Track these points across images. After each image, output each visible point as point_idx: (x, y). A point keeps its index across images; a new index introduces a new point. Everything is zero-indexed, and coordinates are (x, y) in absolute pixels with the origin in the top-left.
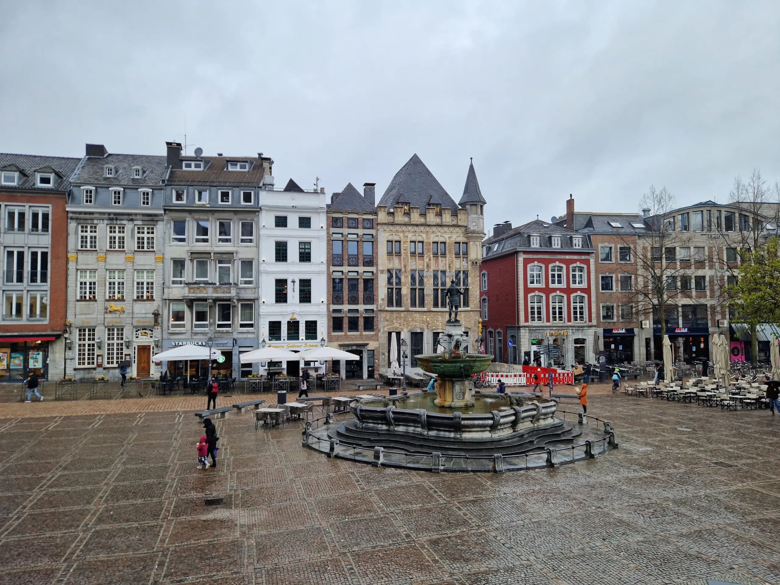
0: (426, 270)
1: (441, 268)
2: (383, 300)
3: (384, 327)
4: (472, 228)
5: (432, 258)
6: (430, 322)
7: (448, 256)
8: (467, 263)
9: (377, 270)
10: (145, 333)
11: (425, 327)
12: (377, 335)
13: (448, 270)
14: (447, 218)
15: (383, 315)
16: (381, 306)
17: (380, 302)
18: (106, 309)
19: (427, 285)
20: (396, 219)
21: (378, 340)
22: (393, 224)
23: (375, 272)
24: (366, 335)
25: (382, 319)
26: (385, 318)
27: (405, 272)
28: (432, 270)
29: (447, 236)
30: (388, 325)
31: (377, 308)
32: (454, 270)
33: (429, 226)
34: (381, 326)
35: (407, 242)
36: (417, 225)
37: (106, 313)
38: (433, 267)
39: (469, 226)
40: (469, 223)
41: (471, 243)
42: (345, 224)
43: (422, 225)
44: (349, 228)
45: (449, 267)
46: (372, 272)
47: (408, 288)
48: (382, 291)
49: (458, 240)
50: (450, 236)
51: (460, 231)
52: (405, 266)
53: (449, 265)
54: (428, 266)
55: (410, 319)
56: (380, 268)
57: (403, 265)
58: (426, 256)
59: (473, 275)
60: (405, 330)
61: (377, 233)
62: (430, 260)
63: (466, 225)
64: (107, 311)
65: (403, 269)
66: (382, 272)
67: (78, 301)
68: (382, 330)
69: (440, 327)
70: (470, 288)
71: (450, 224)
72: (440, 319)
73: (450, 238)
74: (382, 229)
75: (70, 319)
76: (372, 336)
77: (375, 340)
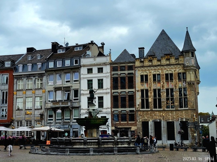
0: (162, 89)
1: (170, 87)
2: (139, 105)
3: (139, 119)
4: (187, 65)
5: (165, 82)
6: (165, 116)
7: (174, 81)
8: (186, 83)
9: (135, 90)
10: (39, 123)
11: (162, 119)
12: (136, 123)
13: (174, 88)
14: (173, 61)
15: (139, 113)
16: (137, 109)
17: (137, 106)
18: (26, 113)
19: (163, 97)
20: (145, 64)
21: (136, 126)
22: (143, 67)
23: (134, 91)
24: (130, 123)
25: (138, 115)
26: (140, 114)
27: (150, 90)
28: (165, 88)
29: (173, 70)
30: (141, 118)
31: (136, 109)
32: (178, 88)
33: (163, 66)
34: (138, 118)
35: (151, 75)
36: (156, 66)
37: (25, 115)
38: (166, 87)
39: (185, 64)
40: (185, 62)
41: (187, 72)
42: (119, 69)
43: (158, 66)
44: (121, 70)
45: (175, 86)
46: (133, 91)
47: (152, 99)
48: (138, 101)
49: (180, 71)
50: (175, 70)
51: (181, 67)
52: (150, 88)
53: (175, 85)
54: (163, 87)
55: (153, 115)
56: (137, 89)
57: (149, 87)
58: (161, 81)
59: (189, 90)
60: (151, 120)
61: (135, 72)
62: (164, 83)
63: (183, 63)
64: (26, 114)
65: (149, 89)
66: (138, 91)
67: (16, 110)
68: (138, 121)
69: (171, 119)
70: (188, 97)
71: (175, 63)
72: (171, 114)
73: (175, 71)
74: (138, 70)
75: (14, 118)
76: (133, 123)
77: (135, 126)
